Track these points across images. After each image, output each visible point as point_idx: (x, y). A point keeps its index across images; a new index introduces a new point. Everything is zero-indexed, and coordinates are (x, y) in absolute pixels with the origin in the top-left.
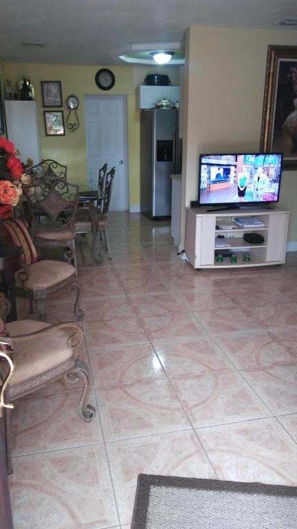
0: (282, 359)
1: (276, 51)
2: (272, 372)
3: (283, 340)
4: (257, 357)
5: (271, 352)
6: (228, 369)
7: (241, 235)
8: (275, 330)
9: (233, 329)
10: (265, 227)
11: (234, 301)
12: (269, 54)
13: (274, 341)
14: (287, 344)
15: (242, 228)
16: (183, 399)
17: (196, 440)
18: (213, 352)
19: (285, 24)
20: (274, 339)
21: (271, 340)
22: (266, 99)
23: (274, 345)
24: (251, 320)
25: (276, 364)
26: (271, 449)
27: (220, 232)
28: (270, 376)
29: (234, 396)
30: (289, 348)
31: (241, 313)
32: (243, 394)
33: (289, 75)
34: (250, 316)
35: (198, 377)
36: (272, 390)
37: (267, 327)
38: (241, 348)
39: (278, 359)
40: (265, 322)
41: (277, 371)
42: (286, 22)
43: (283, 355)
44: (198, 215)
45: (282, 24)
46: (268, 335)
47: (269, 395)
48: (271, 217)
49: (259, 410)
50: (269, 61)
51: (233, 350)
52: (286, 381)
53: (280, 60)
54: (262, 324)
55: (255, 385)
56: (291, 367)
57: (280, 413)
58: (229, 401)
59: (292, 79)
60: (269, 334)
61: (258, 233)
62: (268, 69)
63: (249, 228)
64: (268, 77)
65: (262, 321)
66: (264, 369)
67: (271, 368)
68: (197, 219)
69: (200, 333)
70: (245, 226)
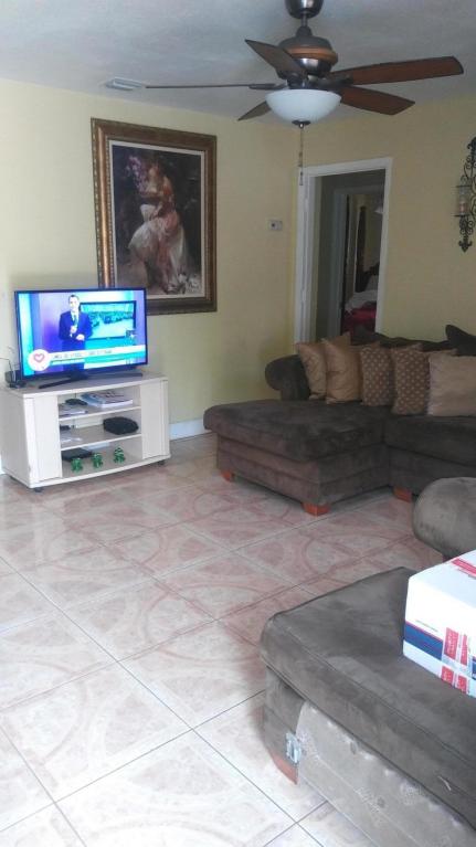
0: (185, 622)
1: (104, 129)
2: (174, 649)
3: (180, 589)
4: (145, 629)
5: (165, 614)
6: (100, 664)
7: (99, 422)
8: (165, 575)
9: (98, 588)
10: (133, 405)
11: (91, 537)
12: (94, 132)
13: (167, 593)
14: (187, 594)
15: (99, 410)
16: (25, 747)
17: (62, 823)
18: (69, 639)
19: (113, 87)
20: (168, 590)
21: (162, 593)
22: (98, 202)
23: (169, 602)
24: (125, 564)
25: (177, 634)
26: (197, 794)
27: (67, 421)
28: (173, 658)
29: (120, 713)
30: (191, 601)
31: (106, 557)
32: (134, 704)
33: (128, 168)
34: (122, 558)
35: (47, 693)
36: (179, 682)
37: (153, 571)
38: (116, 620)
39: (179, 625)
40: (147, 565)
41: (180, 646)
42: (115, 84)
43: (185, 616)
44: (25, 396)
45: (109, 86)
46: (156, 585)
47: (176, 692)
48: (142, 389)
49: (164, 726)
50: (95, 143)
51: (104, 627)
52: (198, 660)
53: (112, 143)
54: (142, 567)
55: (151, 680)
56: (200, 634)
57: (199, 719)
58: (111, 724)
59: (134, 175)
60: (158, 584)
61: (123, 415)
62: (95, 155)
63: (110, 409)
64: (96, 167)
65: (143, 564)
66: (160, 647)
67: (170, 642)
68: (25, 401)
69: (40, 609)
70: (104, 406)
